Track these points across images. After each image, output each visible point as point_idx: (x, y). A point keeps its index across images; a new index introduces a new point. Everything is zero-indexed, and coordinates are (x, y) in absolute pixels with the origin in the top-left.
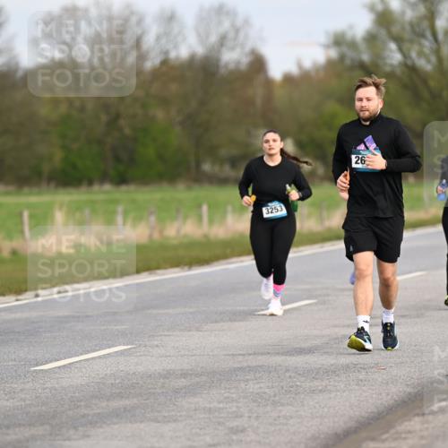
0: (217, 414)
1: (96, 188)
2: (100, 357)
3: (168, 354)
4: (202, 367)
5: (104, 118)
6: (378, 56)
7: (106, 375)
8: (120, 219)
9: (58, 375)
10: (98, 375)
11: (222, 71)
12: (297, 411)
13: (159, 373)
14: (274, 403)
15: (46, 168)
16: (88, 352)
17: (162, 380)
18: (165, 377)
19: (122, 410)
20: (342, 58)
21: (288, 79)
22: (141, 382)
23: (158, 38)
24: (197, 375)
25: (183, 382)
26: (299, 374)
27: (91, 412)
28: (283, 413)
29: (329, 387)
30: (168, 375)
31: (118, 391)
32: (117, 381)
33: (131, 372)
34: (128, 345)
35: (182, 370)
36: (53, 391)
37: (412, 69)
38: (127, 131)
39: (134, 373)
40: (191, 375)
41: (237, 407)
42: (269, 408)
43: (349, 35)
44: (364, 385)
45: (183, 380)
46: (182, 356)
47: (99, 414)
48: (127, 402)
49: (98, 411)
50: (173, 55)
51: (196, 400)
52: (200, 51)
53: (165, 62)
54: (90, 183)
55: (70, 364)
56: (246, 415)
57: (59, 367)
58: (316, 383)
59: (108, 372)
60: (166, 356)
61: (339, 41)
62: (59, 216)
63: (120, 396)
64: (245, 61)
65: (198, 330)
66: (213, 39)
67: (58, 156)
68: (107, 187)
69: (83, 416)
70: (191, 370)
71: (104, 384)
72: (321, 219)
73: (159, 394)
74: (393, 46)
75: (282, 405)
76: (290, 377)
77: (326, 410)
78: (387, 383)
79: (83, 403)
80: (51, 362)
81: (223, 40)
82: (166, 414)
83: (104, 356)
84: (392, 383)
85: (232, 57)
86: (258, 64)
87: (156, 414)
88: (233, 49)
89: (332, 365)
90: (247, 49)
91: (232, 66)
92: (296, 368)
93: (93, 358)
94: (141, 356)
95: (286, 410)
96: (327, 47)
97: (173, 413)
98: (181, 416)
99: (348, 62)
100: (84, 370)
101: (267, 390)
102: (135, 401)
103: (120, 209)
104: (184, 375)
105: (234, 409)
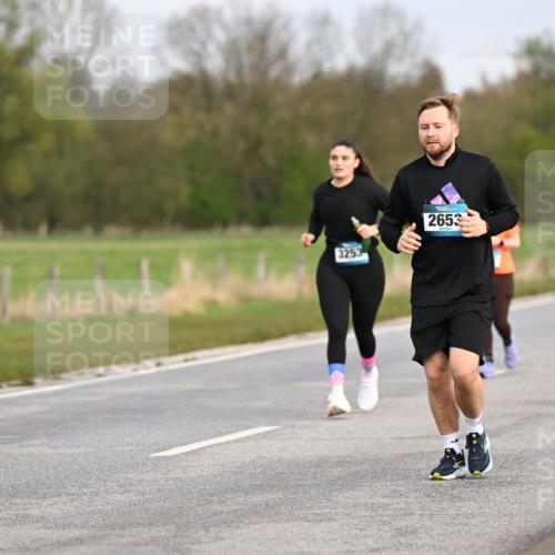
0: (380, 512)
1: (232, 231)
2: (236, 441)
3: (321, 437)
4: (362, 454)
5: (242, 145)
7: (244, 463)
8: (261, 270)
9: (183, 463)
10: (234, 462)
11: (388, 87)
12: (480, 508)
13: (310, 461)
14: (452, 498)
15: (170, 206)
16: (221, 434)
17: (313, 470)
18: (317, 466)
19: (264, 506)
20: (536, 71)
21: (470, 97)
22: (287, 472)
23: (308, 46)
24: (356, 464)
25: (337, 472)
27: (225, 509)
28: (463, 510)
30: (321, 463)
31: (258, 482)
32: (258, 470)
33: (275, 459)
34: (270, 425)
35: (338, 457)
36: (179, 483)
38: (271, 161)
39: (278, 461)
40: (349, 463)
41: (406, 503)
42: (445, 505)
45: (339, 469)
46: (339, 439)
47: (235, 511)
48: (269, 497)
49: (234, 507)
50: (327, 67)
51: (356, 494)
52: (360, 61)
53: (317, 76)
54: (225, 224)
55: (200, 449)
56: (417, 512)
57: (186, 454)
58: (505, 473)
59: (247, 459)
60: (319, 440)
61: (532, 49)
62: (186, 266)
63: (262, 488)
64: (416, 74)
66: (377, 46)
67: (185, 192)
68: (246, 230)
69: (216, 514)
70: (350, 456)
71: (241, 474)
73: (309, 486)
75: (462, 500)
79: (215, 498)
80: (176, 446)
81: (388, 49)
82: (318, 512)
83: (242, 440)
85: (400, 70)
86: (433, 78)
87: (306, 511)
88: (400, 59)
90: (420, 57)
91: (400, 81)
93: (227, 442)
94: (287, 439)
95: (467, 507)
96: (517, 56)
97: (328, 511)
98: (336, 514)
99: (544, 75)
100: (216, 457)
102: (279, 495)
103: (262, 257)
104: (341, 463)
105: (403, 505)
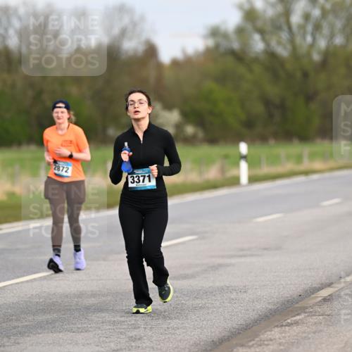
0: (119, 326)
1: (24, 148)
2: (27, 281)
3: (81, 279)
4: (108, 289)
5: (30, 93)
6: (246, 45)
7: (32, 295)
8: (43, 173)
10: (26, 295)
11: (123, 57)
12: (183, 324)
13: (74, 294)
14: (165, 317)
16: (18, 277)
17: (76, 300)
18: (79, 297)
19: (45, 323)
20: (217, 46)
21: (175, 63)
22: (59, 301)
24: (103, 296)
25: (92, 301)
26: (184, 295)
27: (20, 325)
28: (171, 325)
29: (207, 305)
30: (81, 295)
31: (41, 308)
32: (41, 300)
33: (52, 293)
35: (92, 291)
37: (271, 55)
39: (54, 294)
40: (99, 295)
41: (135, 320)
42: (160, 321)
43: (223, 28)
44: (235, 303)
45: (93, 299)
46: (92, 280)
47: (27, 326)
48: (48, 317)
49: (26, 323)
51: (103, 315)
52: (105, 40)
54: (20, 144)
55: (4, 287)
56: (142, 326)
58: (198, 301)
59: (34, 293)
60: (80, 281)
61: (215, 32)
63: (44, 311)
64: (141, 49)
65: (104, 260)
66: (116, 31)
68: (33, 148)
69: (14, 328)
70: (99, 291)
71: (30, 302)
72: (201, 173)
73: (74, 310)
74: (257, 37)
75: (171, 318)
76: (177, 297)
77: (204, 322)
78: (253, 302)
79: (14, 318)
81: (123, 33)
82: (79, 326)
83: (31, 281)
84: (257, 301)
85: (131, 46)
86: (151, 51)
87: (72, 326)
89: (210, 287)
90: (143, 38)
91: (131, 53)
92: (182, 289)
93: (22, 282)
94: (59, 280)
95: (174, 323)
96: (205, 37)
97: (85, 326)
98: (91, 327)
99: (222, 50)
100: (15, 291)
101: (159, 307)
102: (55, 315)
103: (43, 164)
104: (94, 295)
105: (133, 322)
